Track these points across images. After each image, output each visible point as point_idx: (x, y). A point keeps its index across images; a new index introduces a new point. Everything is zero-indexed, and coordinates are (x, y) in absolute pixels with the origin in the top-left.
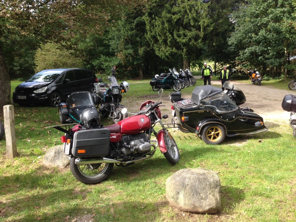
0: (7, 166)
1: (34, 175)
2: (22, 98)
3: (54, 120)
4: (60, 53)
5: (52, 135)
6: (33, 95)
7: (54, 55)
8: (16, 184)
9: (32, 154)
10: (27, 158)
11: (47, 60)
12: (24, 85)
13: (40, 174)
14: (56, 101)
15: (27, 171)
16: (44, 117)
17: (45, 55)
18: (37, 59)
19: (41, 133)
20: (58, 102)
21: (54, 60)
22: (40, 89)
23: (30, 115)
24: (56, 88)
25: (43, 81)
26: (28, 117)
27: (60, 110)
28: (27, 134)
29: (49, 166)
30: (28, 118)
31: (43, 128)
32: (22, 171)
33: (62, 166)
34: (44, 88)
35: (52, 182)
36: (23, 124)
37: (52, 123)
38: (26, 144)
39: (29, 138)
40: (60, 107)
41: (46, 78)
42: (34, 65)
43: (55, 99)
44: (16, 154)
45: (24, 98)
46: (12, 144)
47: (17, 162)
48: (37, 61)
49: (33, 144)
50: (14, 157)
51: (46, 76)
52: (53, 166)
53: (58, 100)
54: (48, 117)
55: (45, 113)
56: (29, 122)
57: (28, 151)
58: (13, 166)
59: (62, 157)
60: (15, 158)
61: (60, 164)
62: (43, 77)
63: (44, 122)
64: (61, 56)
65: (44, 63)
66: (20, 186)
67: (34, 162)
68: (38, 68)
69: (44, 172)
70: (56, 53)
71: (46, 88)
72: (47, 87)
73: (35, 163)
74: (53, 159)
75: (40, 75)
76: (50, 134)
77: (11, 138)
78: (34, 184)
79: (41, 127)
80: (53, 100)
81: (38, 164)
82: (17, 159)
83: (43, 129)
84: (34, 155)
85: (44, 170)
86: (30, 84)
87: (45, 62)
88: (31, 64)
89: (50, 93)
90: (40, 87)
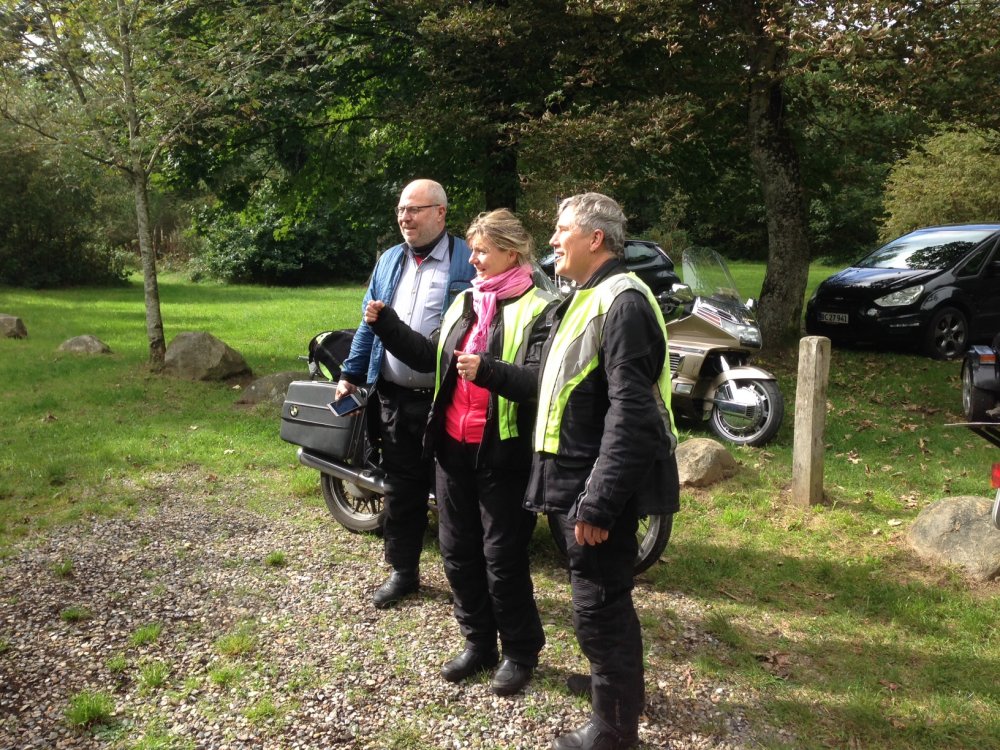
0: (794, 528)
1: (877, 575)
2: (836, 320)
3: (940, 403)
4: (978, 166)
5: (931, 455)
6: (873, 312)
7: (955, 175)
8: (822, 588)
9: (867, 507)
10: (853, 516)
11: (925, 194)
12: (844, 279)
13: (897, 576)
14: (949, 339)
15: (854, 555)
16: (904, 391)
17: (921, 177)
18: (893, 193)
19: (894, 442)
20: (955, 341)
21: (951, 195)
22: (898, 294)
23: (857, 378)
24: (954, 292)
25: (908, 267)
26: (850, 381)
27: (967, 372)
28: (848, 436)
29: (931, 559)
30: (850, 385)
31: (902, 427)
32: (839, 552)
33: (979, 571)
34: (912, 290)
35: (941, 617)
36: (834, 405)
37: (932, 414)
38: (847, 468)
39: (855, 452)
40: (970, 362)
41: (917, 258)
42: (879, 211)
43: (947, 333)
44: (821, 497)
45: (841, 322)
46: (810, 460)
47: (821, 520)
48: (892, 198)
49: (870, 475)
50: (813, 502)
51: (922, 248)
52: (945, 563)
53: (957, 335)
54: (918, 393)
55: (906, 376)
56: (852, 398)
57: (857, 495)
58: (810, 532)
59: (978, 539)
60: (817, 508)
61: (970, 564)
62: (909, 253)
63: (905, 407)
64: (979, 180)
65: (916, 206)
66: (833, 598)
67: (875, 532)
68: (890, 223)
69: (912, 574)
70: (963, 167)
71: (919, 290)
72: (922, 288)
73: (881, 538)
74: (945, 538)
75: (899, 248)
76: (926, 452)
77: (810, 442)
78: (881, 606)
79: (895, 421)
80: (938, 332)
81: (891, 543)
82: (821, 512)
83: (900, 430)
84: (874, 509)
85: (910, 569)
86: (863, 277)
87: (918, 200)
88: (869, 212)
89: (930, 310)
90: (897, 287)
